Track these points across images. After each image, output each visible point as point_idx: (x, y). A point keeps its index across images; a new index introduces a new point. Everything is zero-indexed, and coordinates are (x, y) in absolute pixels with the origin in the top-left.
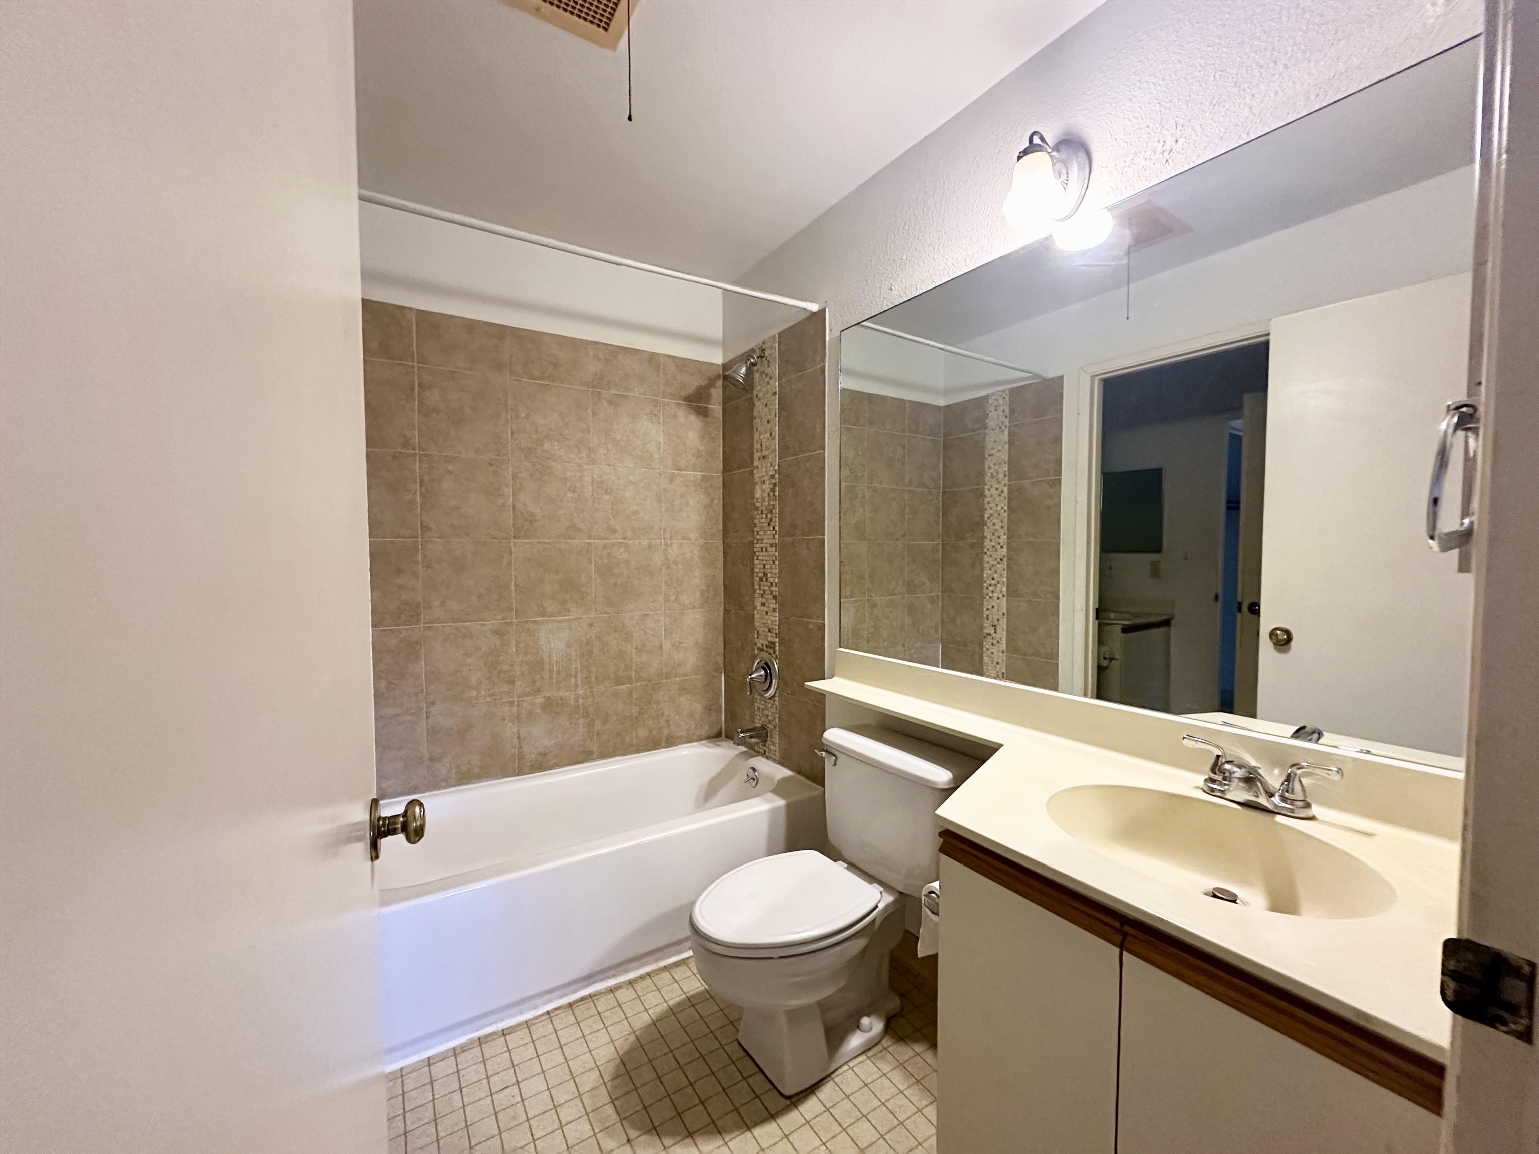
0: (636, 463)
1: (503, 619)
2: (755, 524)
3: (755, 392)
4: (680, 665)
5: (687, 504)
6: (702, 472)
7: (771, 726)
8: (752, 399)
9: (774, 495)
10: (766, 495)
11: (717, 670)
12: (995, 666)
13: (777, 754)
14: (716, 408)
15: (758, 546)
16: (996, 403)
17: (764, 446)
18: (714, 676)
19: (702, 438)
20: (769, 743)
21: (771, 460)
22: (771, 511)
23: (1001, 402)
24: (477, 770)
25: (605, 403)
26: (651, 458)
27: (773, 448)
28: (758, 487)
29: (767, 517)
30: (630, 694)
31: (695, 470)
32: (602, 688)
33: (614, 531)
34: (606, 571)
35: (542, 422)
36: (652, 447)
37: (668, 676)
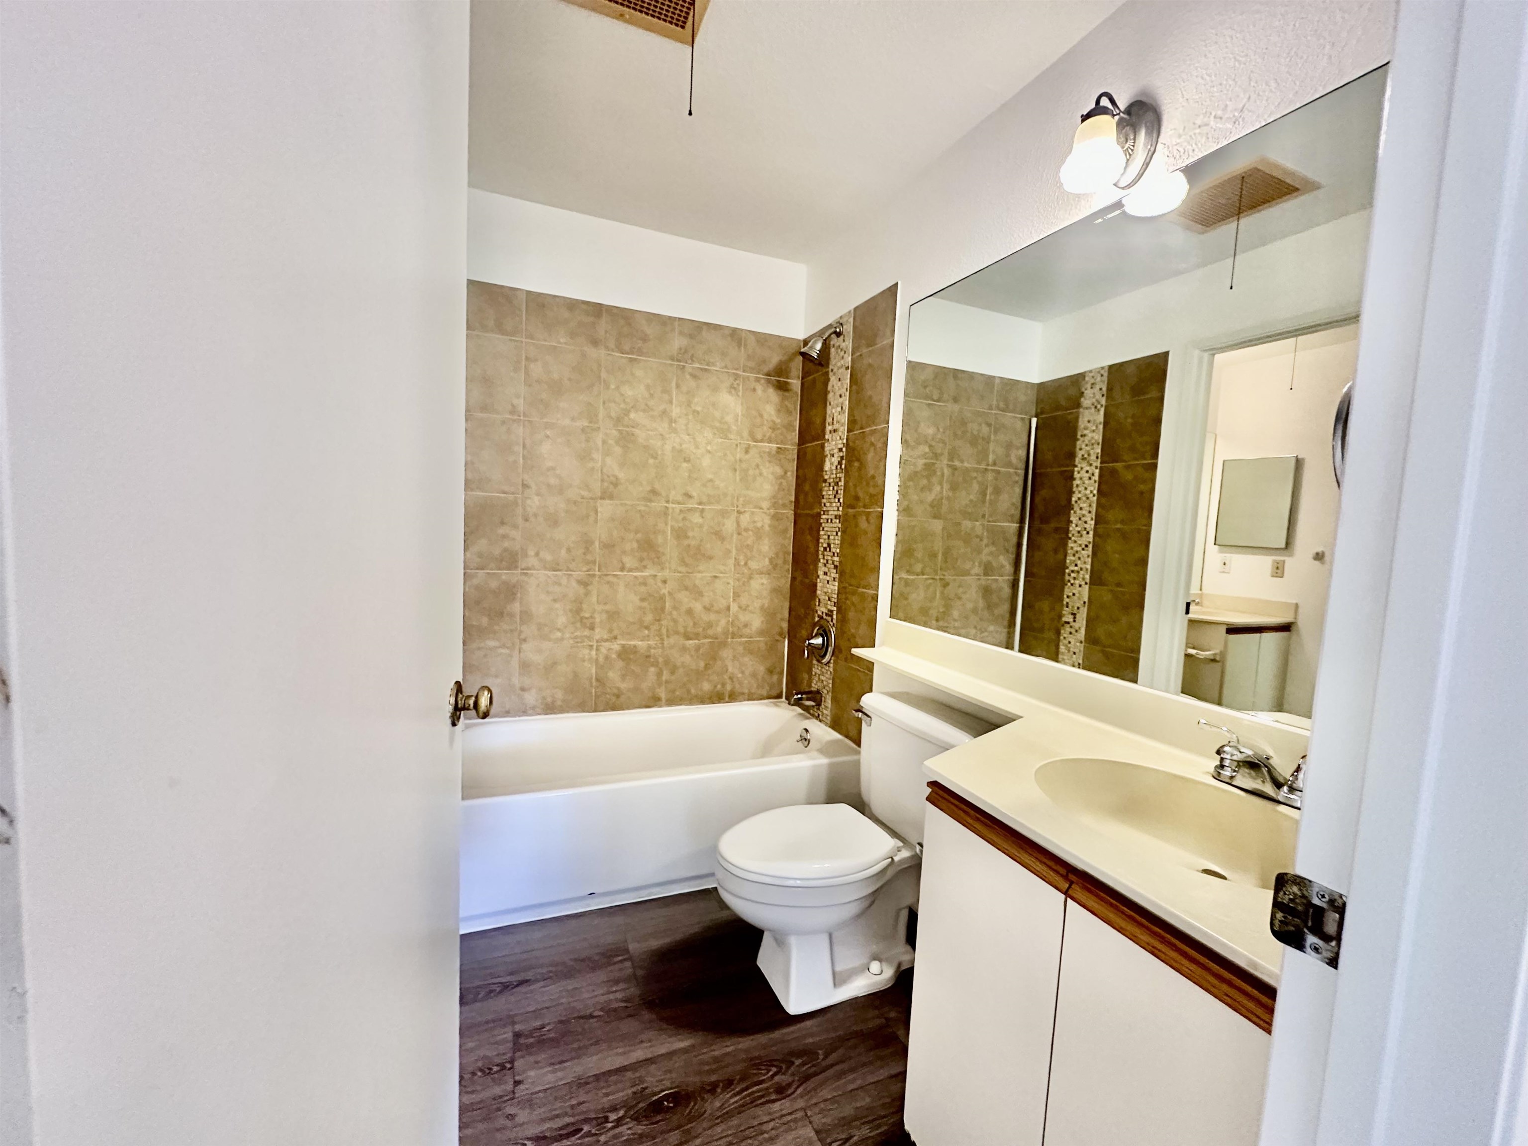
0: (715, 434)
1: (587, 571)
2: (823, 496)
3: (831, 367)
4: (746, 626)
5: (761, 474)
6: (777, 444)
7: (825, 692)
8: (827, 373)
9: (841, 468)
10: (834, 468)
11: (781, 634)
12: (1072, 657)
13: (829, 718)
14: (796, 384)
15: (824, 517)
16: (1092, 381)
17: (835, 419)
18: (777, 640)
19: (779, 411)
20: (823, 706)
21: (840, 434)
22: (838, 483)
23: (1099, 379)
24: (559, 703)
25: (688, 377)
26: (729, 430)
27: (843, 421)
28: (827, 460)
29: (833, 489)
30: (698, 648)
31: (770, 441)
32: (672, 640)
33: (690, 497)
34: (680, 534)
35: (630, 393)
36: (729, 419)
37: (734, 636)
